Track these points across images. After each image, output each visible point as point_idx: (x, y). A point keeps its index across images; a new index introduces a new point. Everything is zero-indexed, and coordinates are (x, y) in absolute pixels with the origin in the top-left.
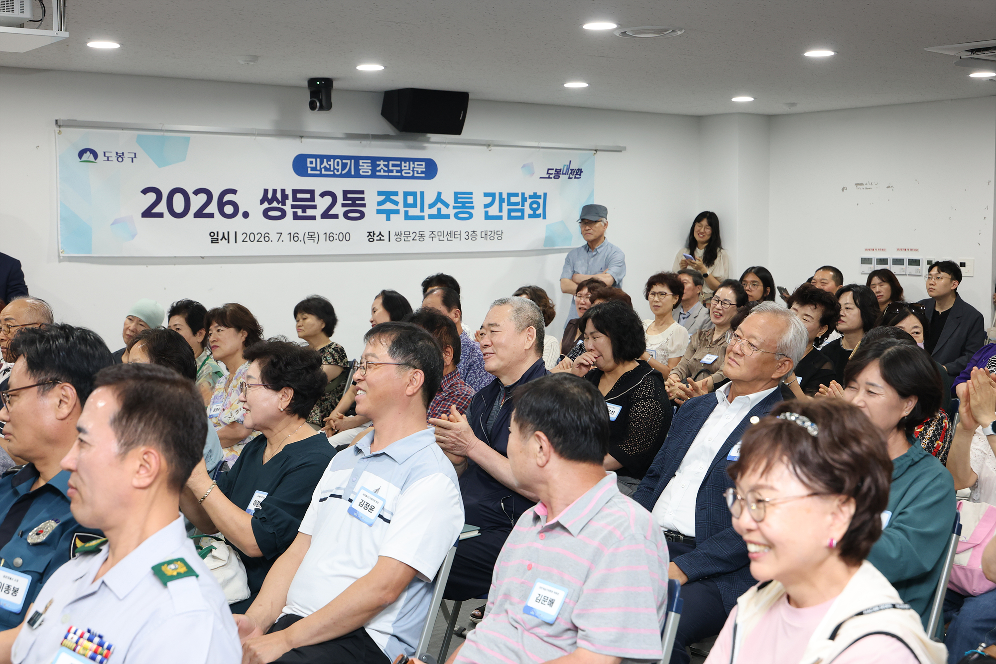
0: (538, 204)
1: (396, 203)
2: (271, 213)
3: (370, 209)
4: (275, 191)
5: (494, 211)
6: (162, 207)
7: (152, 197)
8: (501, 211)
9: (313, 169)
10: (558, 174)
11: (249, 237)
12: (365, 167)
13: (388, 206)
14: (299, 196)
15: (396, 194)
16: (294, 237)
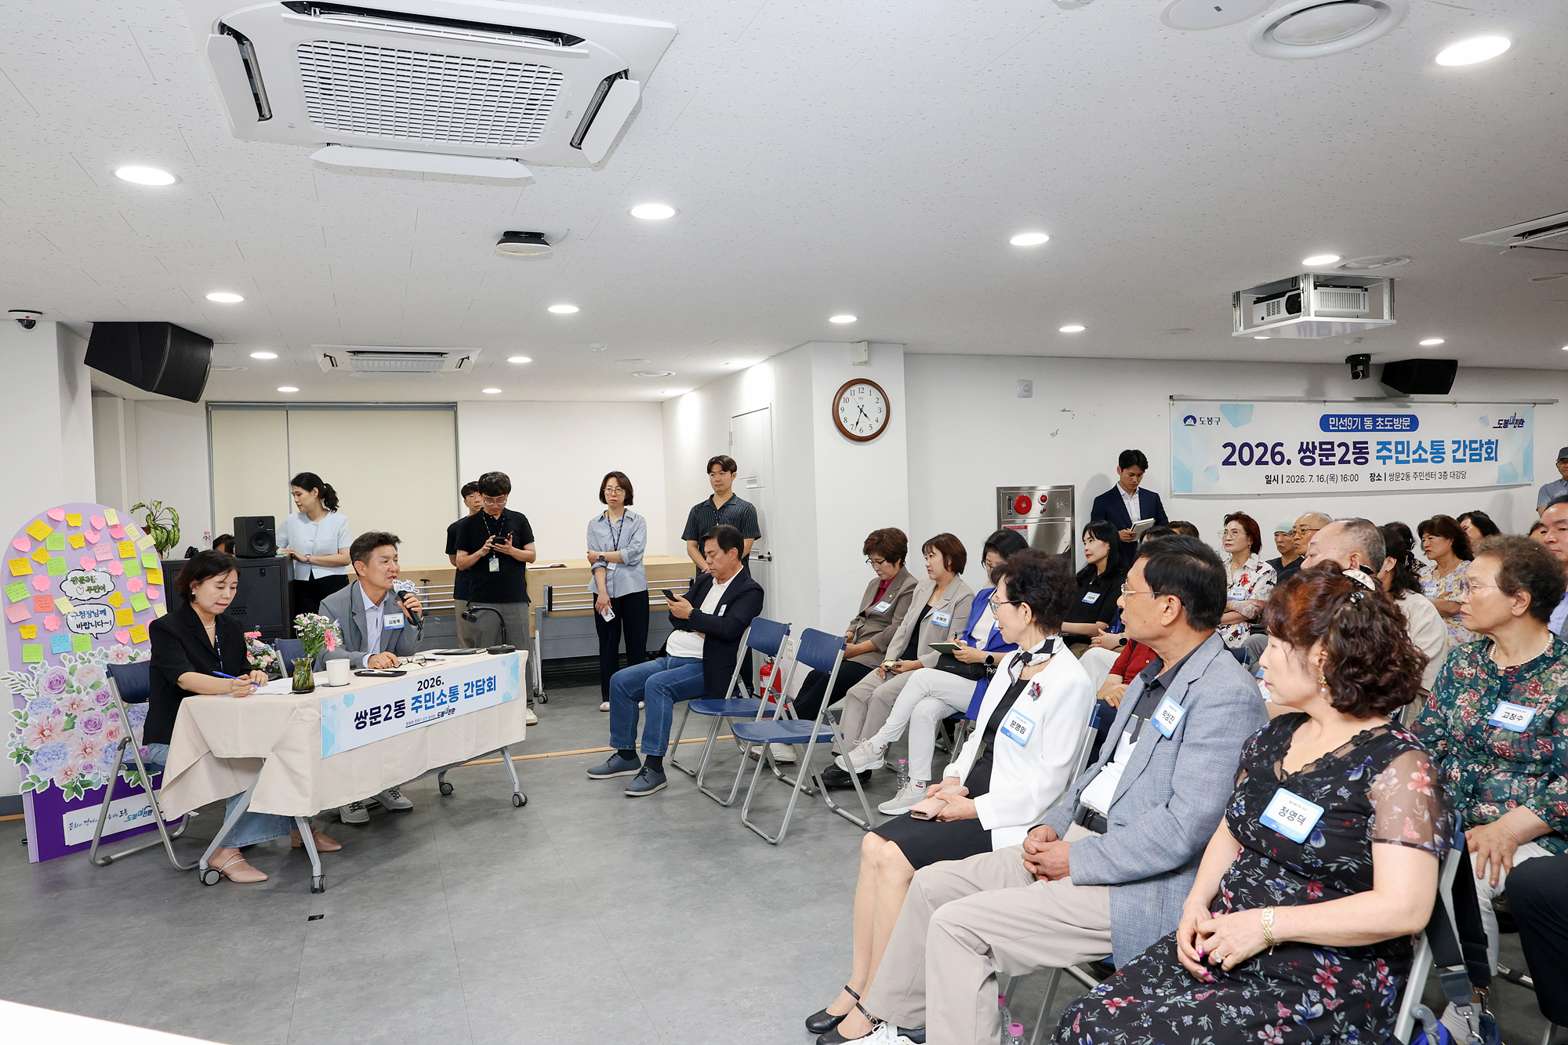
0: (1492, 449)
1: (1390, 451)
2: (1305, 461)
3: (1372, 456)
4: (1308, 443)
5: (1459, 455)
6: (1235, 458)
7: (1229, 449)
8: (1465, 455)
9: (1334, 426)
10: (1506, 425)
11: (1291, 479)
12: (1368, 423)
13: (1385, 453)
14: (1324, 447)
15: (1390, 443)
16: (1321, 478)
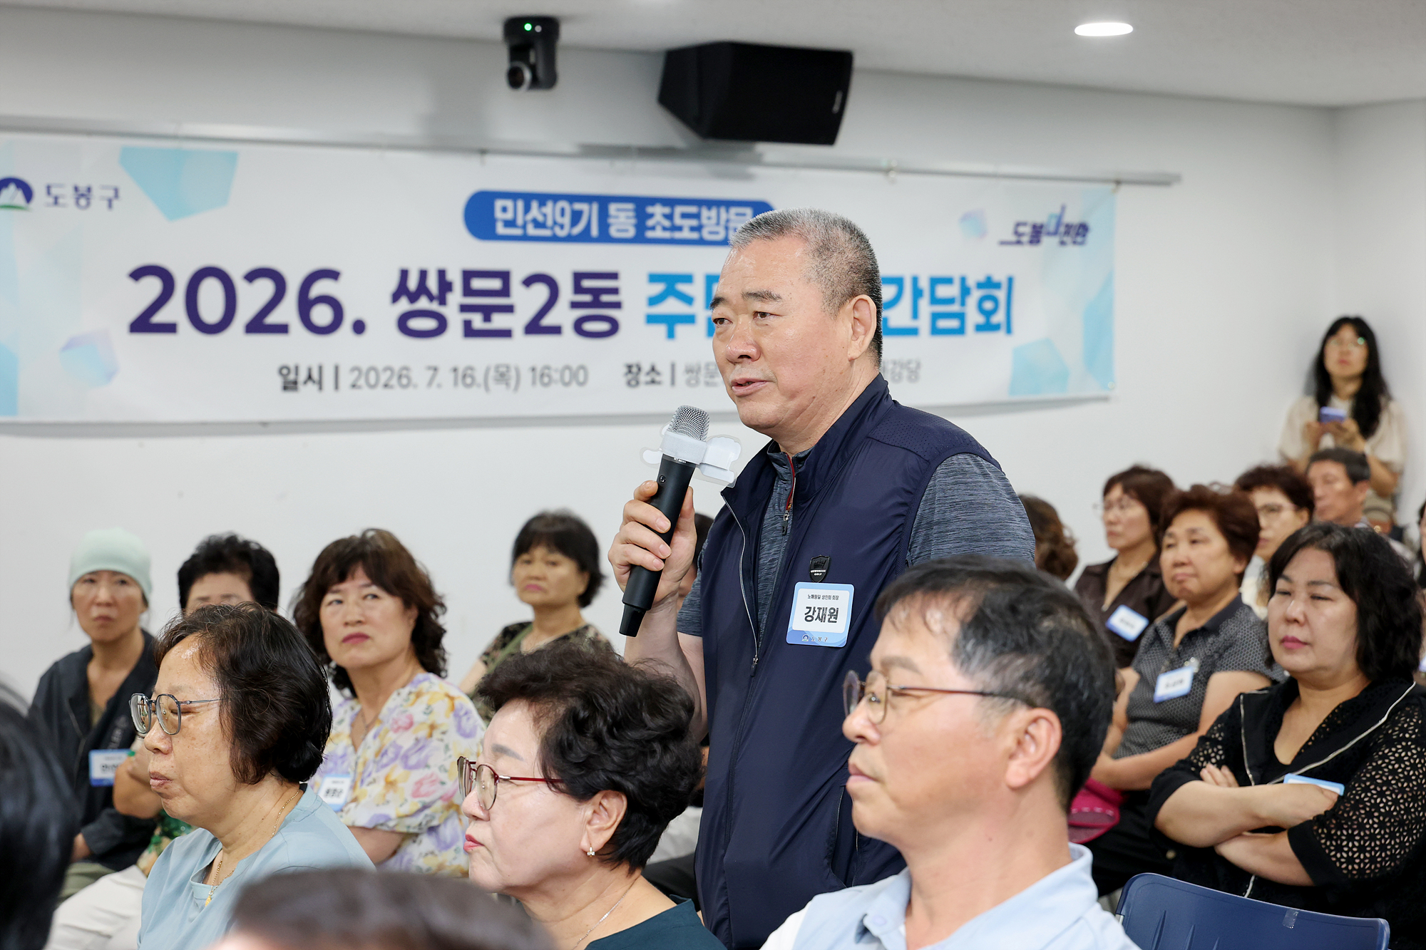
0: (995, 300)
1: (688, 300)
2: (415, 324)
3: (632, 313)
4: (423, 274)
5: (900, 316)
6: (174, 311)
7: (153, 286)
8: (915, 315)
9: (510, 224)
10: (1037, 234)
11: (366, 377)
12: (622, 220)
13: (672, 306)
14: (477, 284)
15: (688, 279)
16: (464, 377)
